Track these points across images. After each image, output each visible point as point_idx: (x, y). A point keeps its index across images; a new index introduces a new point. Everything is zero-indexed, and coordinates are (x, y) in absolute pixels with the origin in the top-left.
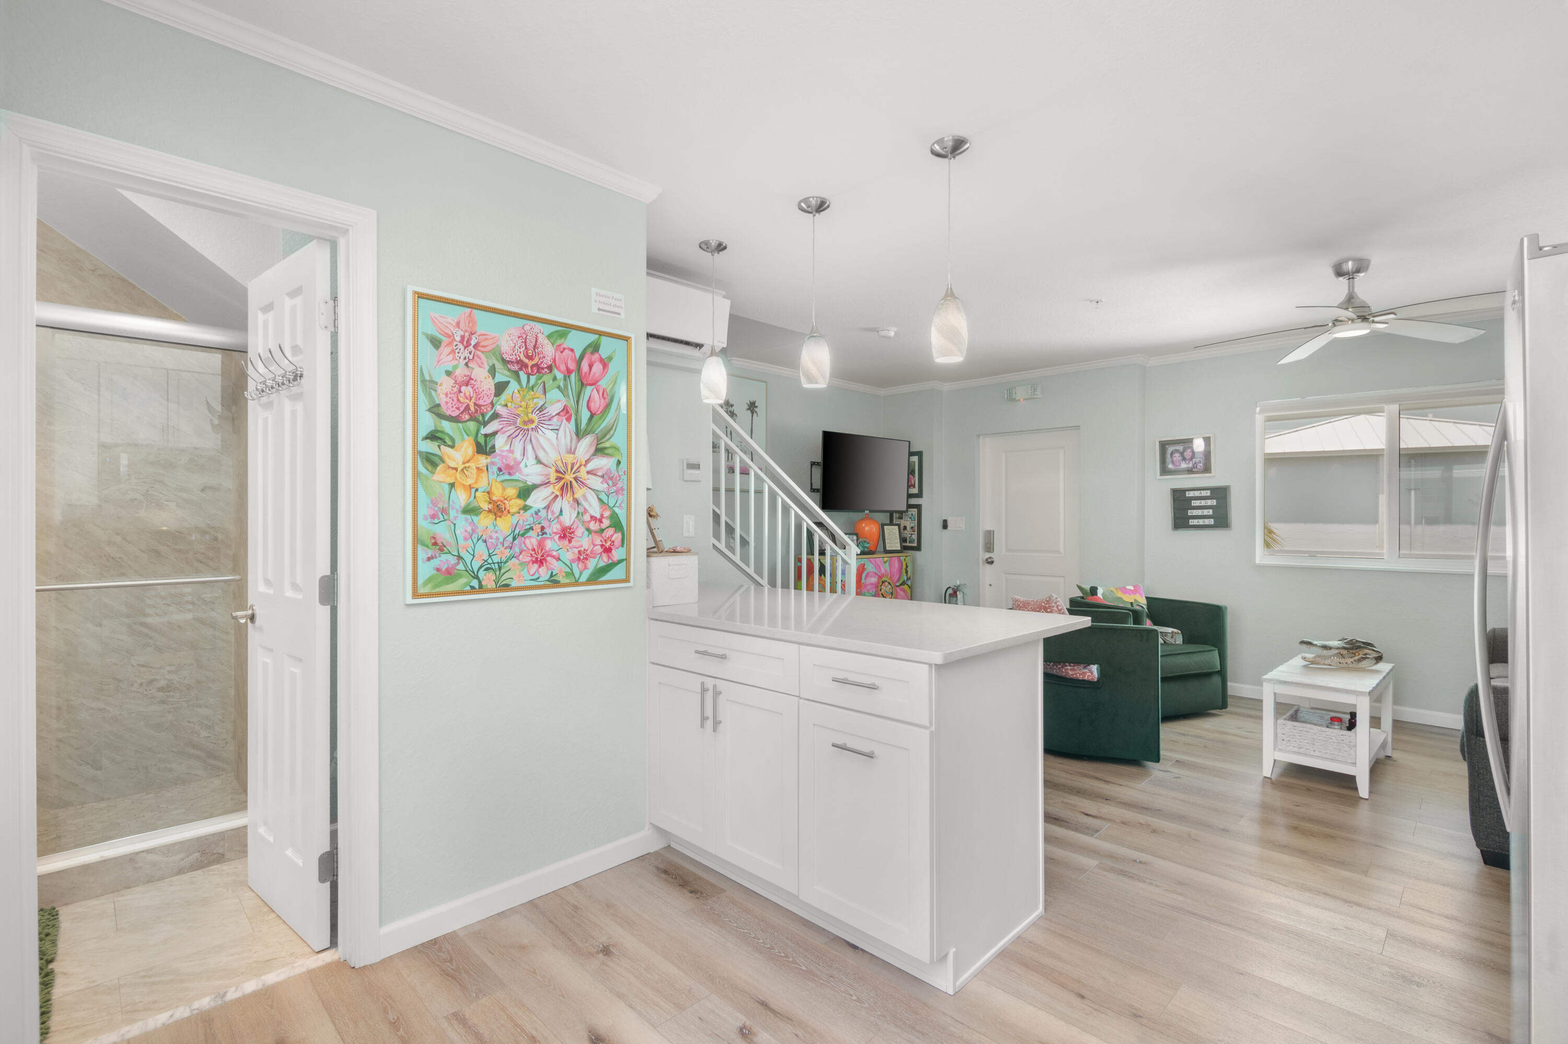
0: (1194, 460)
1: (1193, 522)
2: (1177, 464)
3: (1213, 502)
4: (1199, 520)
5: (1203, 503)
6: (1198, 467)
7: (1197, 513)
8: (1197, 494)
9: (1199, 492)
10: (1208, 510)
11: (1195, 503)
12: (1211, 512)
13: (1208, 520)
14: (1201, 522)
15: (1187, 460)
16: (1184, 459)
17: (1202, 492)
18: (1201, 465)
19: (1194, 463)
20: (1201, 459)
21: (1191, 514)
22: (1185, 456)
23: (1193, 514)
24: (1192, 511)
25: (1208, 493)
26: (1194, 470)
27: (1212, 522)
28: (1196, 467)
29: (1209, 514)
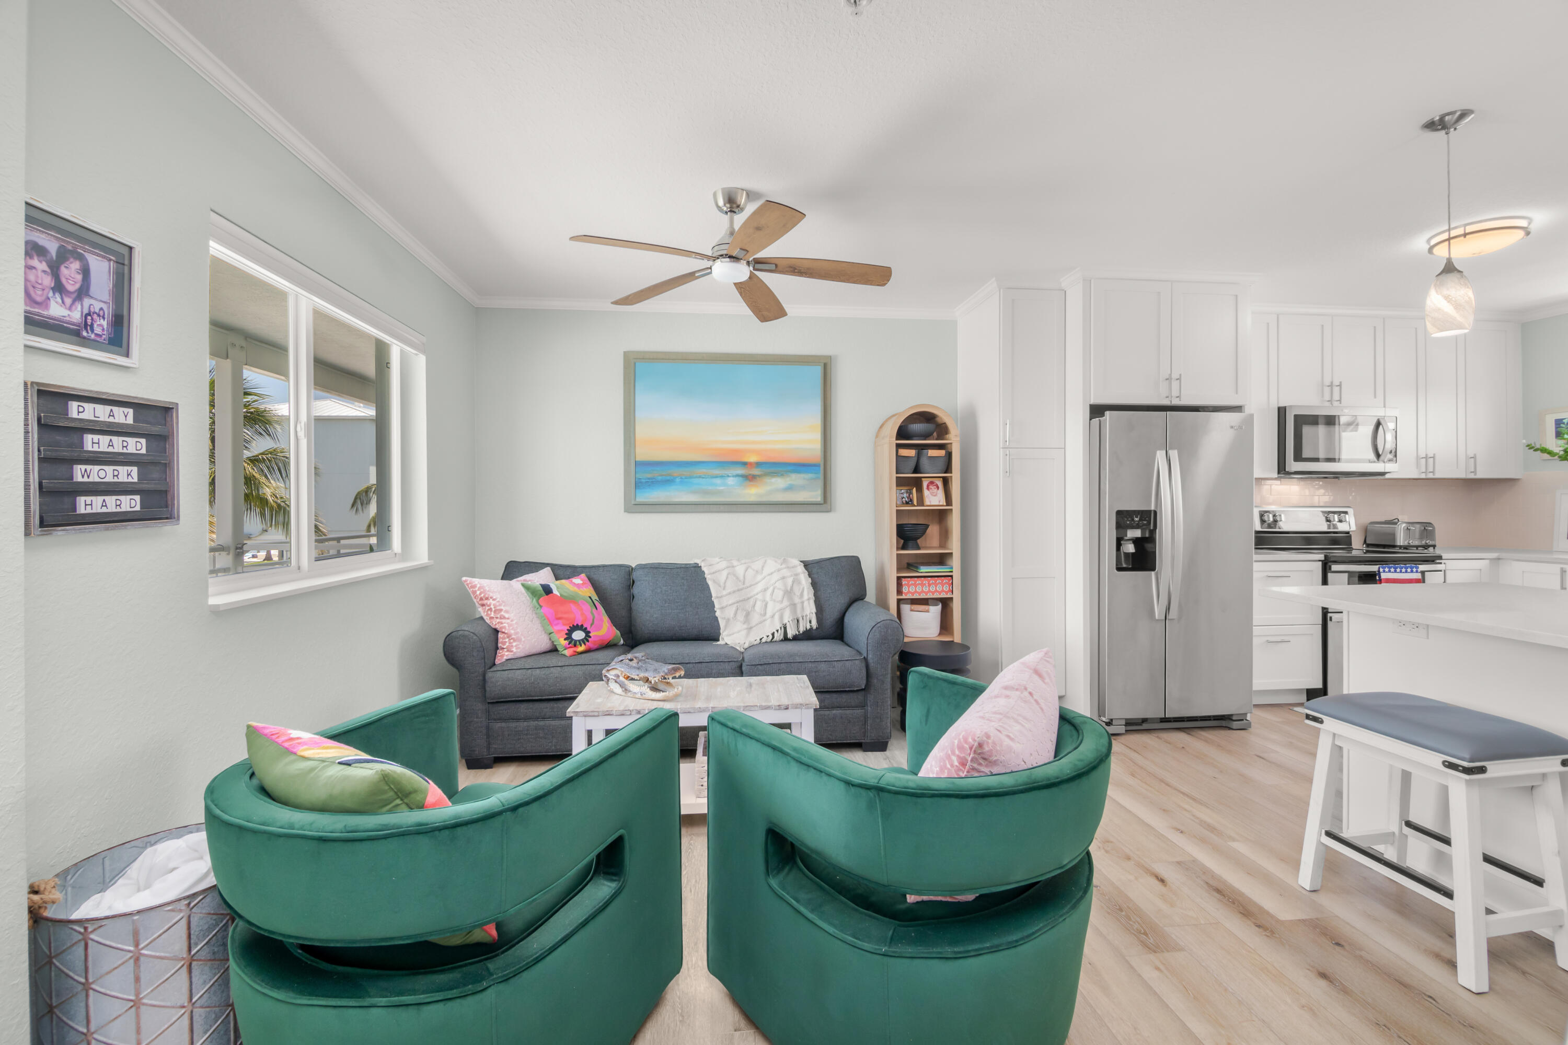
0: (87, 302)
1: (86, 505)
2: (39, 299)
3: (136, 446)
4: (107, 498)
5: (117, 444)
6: (98, 330)
7: (102, 474)
8: (102, 413)
9: (108, 408)
10: (130, 468)
11: (93, 443)
12: (128, 474)
13: (129, 497)
14: (111, 504)
15: (68, 293)
16: (59, 288)
17: (115, 409)
18: (105, 323)
19: (86, 311)
20: (105, 307)
21: (86, 479)
22: (64, 281)
23: (91, 480)
24: (89, 467)
25: (125, 416)
26: (85, 334)
27: (130, 503)
28: (92, 326)
29: (130, 480)
